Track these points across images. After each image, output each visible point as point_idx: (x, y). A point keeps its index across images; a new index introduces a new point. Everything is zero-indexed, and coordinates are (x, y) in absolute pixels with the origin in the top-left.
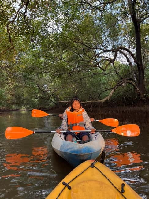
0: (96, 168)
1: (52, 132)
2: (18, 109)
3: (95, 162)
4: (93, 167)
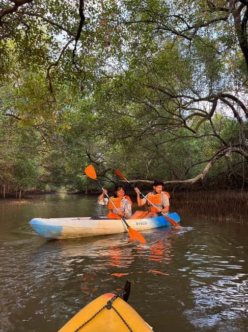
0: (114, 309)
2: (54, 191)
3: (113, 299)
4: (110, 308)
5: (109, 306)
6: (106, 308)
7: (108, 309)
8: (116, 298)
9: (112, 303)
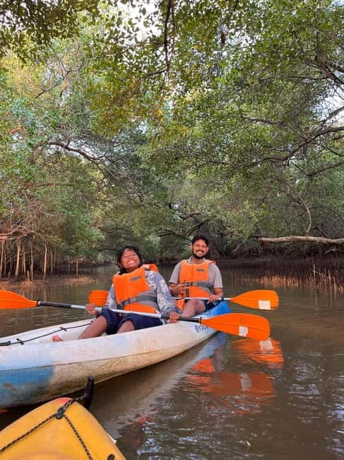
0: (67, 418)
1: (73, 306)
2: (109, 263)
3: (67, 405)
4: (61, 418)
5: (60, 414)
6: (55, 418)
7: (57, 418)
8: (72, 403)
9: (64, 411)
